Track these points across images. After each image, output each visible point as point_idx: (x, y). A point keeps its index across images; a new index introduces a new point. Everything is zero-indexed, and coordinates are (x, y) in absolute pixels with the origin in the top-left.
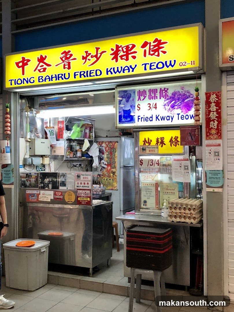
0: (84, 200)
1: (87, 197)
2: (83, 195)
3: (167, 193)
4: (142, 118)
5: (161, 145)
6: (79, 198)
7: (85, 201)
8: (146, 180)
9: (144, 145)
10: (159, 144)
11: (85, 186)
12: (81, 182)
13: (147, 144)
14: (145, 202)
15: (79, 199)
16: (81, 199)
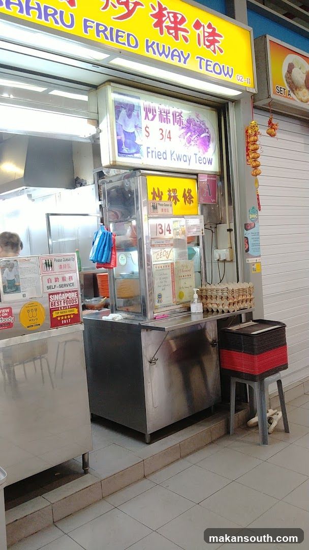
0: (67, 315)
1: (72, 307)
2: (63, 305)
3: (183, 277)
4: (152, 152)
5: (174, 201)
6: (54, 313)
7: (69, 317)
8: (160, 259)
9: (153, 199)
10: (172, 199)
11: (65, 285)
12: (56, 276)
13: (157, 199)
14: (160, 296)
15: (55, 315)
16: (60, 314)
